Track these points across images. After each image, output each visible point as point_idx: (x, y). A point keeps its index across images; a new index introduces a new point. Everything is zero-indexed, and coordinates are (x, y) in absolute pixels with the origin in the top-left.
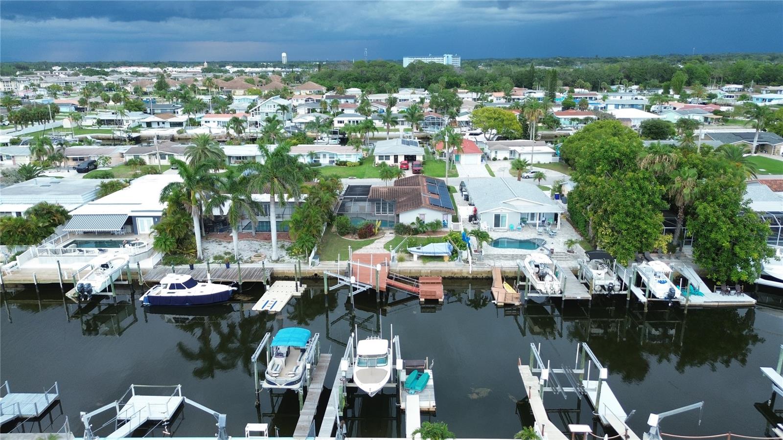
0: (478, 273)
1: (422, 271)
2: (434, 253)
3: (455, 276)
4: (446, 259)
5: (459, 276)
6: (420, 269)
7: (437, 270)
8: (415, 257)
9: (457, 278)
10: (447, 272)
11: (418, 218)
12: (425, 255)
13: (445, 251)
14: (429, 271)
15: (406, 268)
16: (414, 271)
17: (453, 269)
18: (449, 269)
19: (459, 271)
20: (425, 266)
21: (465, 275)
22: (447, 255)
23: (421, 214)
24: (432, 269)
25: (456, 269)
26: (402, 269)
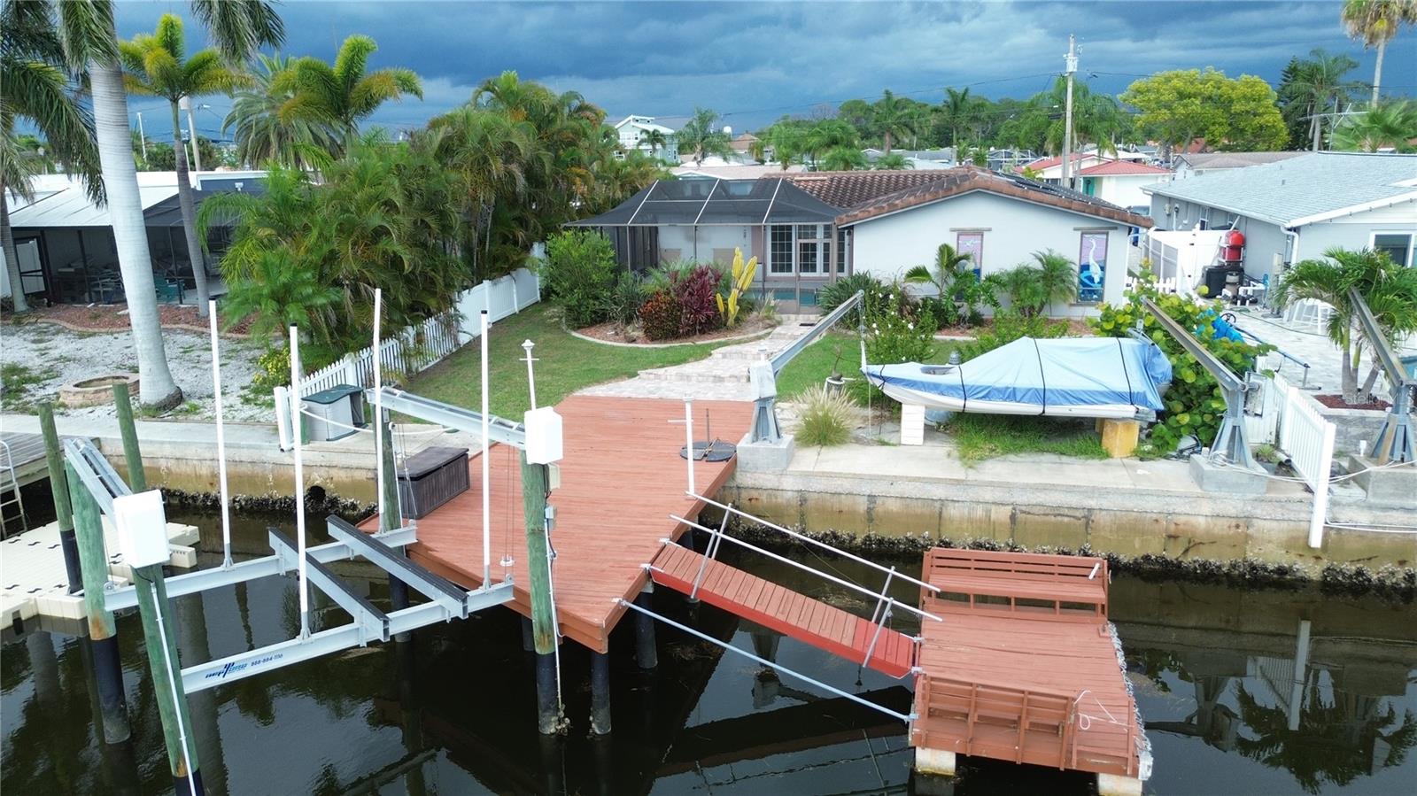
0: (1373, 547)
1: (953, 511)
2: (1043, 396)
3: (1192, 559)
4: (1122, 441)
5: (1221, 558)
6: (938, 492)
7: (1057, 511)
8: (913, 419)
9: (1208, 575)
10: (1132, 527)
11: (945, 251)
12: (975, 405)
13: (1122, 387)
14: (1002, 514)
15: (846, 486)
16: (894, 506)
17: (1180, 507)
18: (1152, 505)
19: (1221, 527)
20: (972, 475)
21: (1270, 556)
22: (1128, 410)
23: (962, 233)
24: (1022, 498)
25: (1206, 508)
26: (817, 485)
